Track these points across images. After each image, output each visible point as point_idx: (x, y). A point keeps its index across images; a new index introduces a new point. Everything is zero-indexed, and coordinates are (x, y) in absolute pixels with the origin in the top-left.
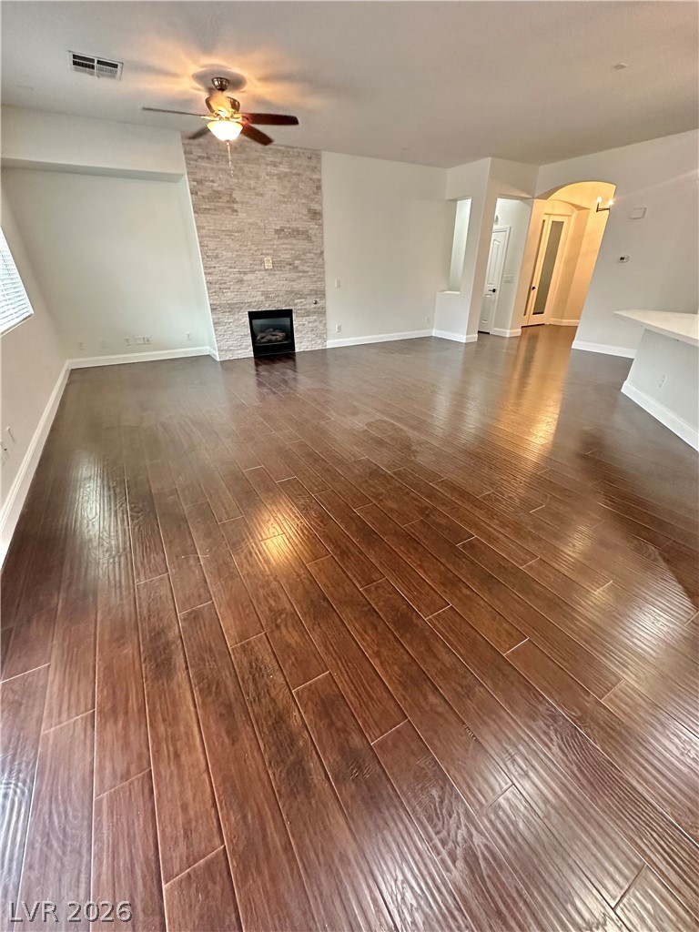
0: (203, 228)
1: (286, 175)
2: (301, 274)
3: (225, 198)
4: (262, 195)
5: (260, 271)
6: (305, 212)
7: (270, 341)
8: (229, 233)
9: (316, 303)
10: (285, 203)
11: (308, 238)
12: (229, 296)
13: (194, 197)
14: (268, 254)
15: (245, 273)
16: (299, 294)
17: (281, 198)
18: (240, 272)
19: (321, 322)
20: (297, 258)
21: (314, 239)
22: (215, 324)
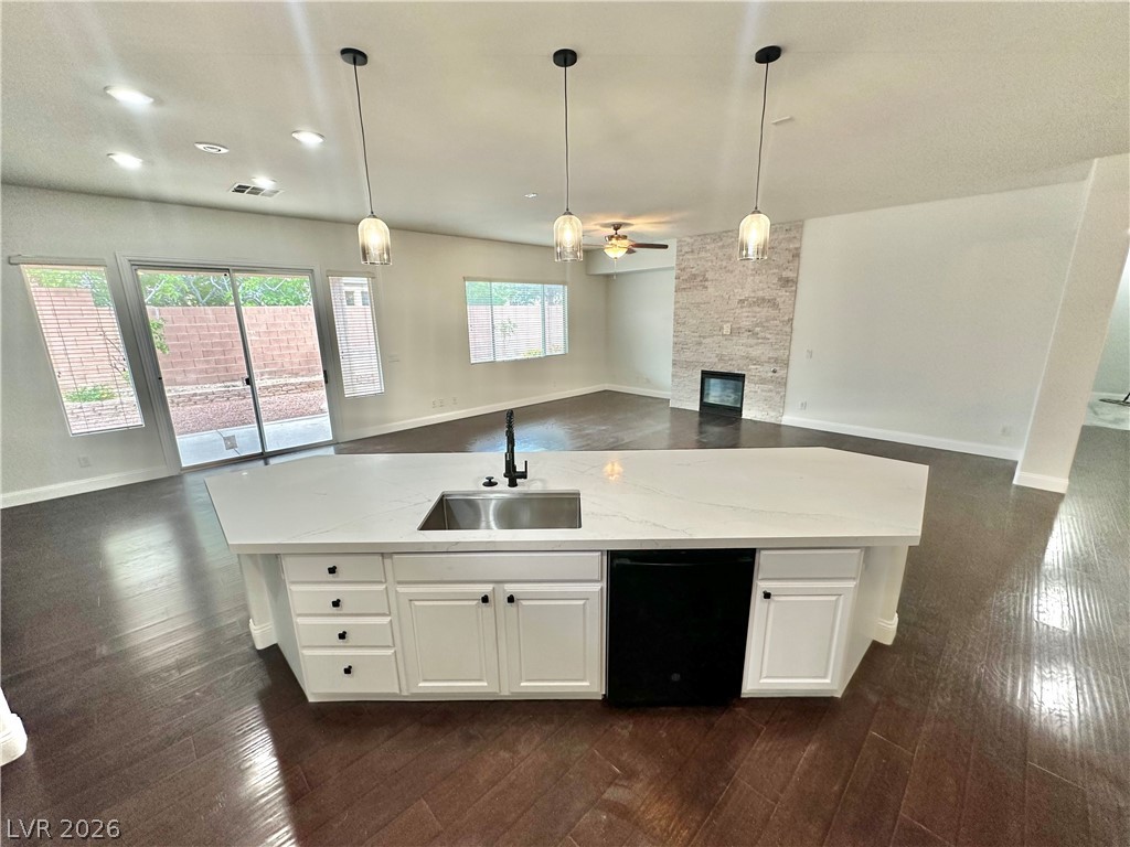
0: (679, 302)
2: (760, 341)
3: (700, 279)
5: (718, 335)
6: (775, 281)
8: (698, 305)
9: (774, 372)
10: (753, 275)
11: (775, 306)
12: (688, 355)
13: (677, 281)
14: (728, 322)
19: (779, 393)
21: (782, 306)
22: (673, 376)
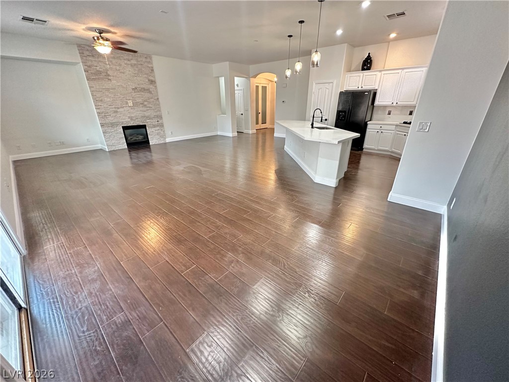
0: (93, 87)
1: (135, 65)
2: (148, 108)
3: (104, 74)
4: (124, 73)
5: (126, 107)
6: (147, 81)
7: (136, 140)
8: (108, 90)
9: (158, 121)
10: (136, 76)
11: (150, 92)
12: (110, 119)
13: (87, 73)
14: (129, 99)
15: (118, 108)
16: (149, 118)
17: (134, 75)
18: (115, 108)
19: (162, 130)
20: (145, 101)
21: (153, 92)
22: (103, 133)
